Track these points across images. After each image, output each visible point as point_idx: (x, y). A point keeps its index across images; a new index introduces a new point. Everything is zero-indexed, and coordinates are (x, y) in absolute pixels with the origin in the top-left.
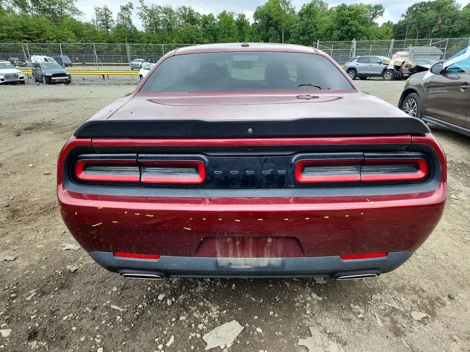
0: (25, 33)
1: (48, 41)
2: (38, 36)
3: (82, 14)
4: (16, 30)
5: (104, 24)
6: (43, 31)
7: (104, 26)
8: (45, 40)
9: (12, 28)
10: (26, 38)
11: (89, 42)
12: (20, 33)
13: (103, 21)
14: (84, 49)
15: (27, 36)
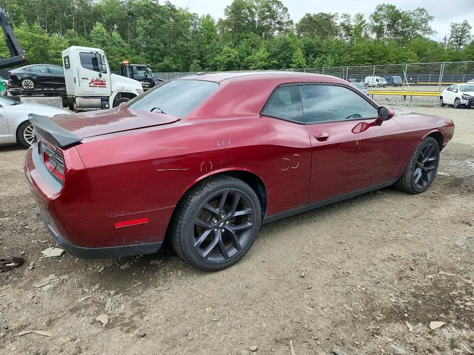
0: (370, 56)
1: (387, 62)
2: (380, 58)
3: (434, 33)
4: (364, 54)
5: (457, 41)
6: (386, 54)
7: (456, 43)
8: (385, 62)
9: (360, 53)
10: (369, 61)
11: (430, 62)
12: (366, 57)
13: (457, 37)
14: (421, 69)
15: (370, 59)
